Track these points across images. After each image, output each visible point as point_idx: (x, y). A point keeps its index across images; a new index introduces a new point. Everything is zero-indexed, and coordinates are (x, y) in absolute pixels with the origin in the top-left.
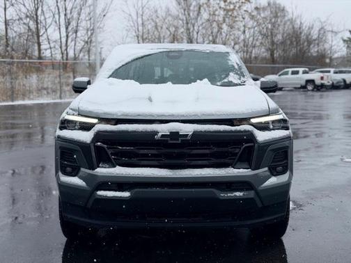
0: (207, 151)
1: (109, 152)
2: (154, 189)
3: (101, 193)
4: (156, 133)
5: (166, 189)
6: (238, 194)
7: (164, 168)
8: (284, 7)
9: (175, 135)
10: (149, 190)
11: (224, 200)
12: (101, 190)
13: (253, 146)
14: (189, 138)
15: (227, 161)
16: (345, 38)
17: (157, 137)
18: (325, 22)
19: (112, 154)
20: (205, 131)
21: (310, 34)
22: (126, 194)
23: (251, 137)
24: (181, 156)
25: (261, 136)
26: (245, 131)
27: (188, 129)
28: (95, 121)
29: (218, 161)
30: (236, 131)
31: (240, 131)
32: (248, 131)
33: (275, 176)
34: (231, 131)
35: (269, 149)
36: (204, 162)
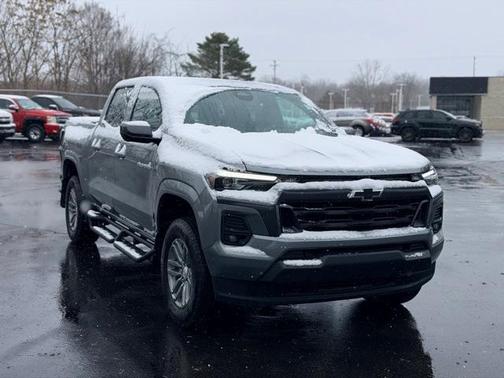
1: (296, 213)
2: (345, 255)
3: (288, 262)
4: (349, 191)
5: (357, 254)
6: (419, 254)
7: (353, 230)
8: (109, 13)
9: (368, 192)
10: (340, 255)
12: (286, 259)
13: (428, 203)
14: (380, 195)
16: (185, 64)
17: (351, 196)
18: (162, 40)
19: (299, 217)
21: (144, 55)
22: (317, 262)
24: (368, 216)
27: (379, 185)
28: (273, 178)
29: (398, 220)
36: (388, 222)
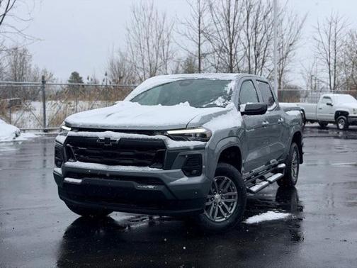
0: (131, 153)
1: (73, 151)
3: (67, 179)
4: (97, 138)
6: (150, 187)
9: (107, 140)
11: (139, 190)
13: (165, 152)
14: (117, 142)
15: (146, 161)
17: (98, 141)
19: (75, 153)
20: (129, 139)
22: (79, 181)
23: (162, 145)
24: (114, 156)
25: (172, 144)
26: (158, 140)
27: (117, 136)
28: (70, 129)
29: (139, 161)
30: (151, 139)
31: (154, 140)
32: (161, 140)
33: (188, 176)
34: (148, 139)
35: (180, 154)
36: (131, 162)
